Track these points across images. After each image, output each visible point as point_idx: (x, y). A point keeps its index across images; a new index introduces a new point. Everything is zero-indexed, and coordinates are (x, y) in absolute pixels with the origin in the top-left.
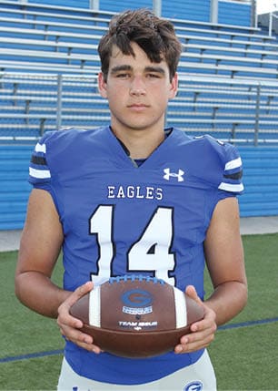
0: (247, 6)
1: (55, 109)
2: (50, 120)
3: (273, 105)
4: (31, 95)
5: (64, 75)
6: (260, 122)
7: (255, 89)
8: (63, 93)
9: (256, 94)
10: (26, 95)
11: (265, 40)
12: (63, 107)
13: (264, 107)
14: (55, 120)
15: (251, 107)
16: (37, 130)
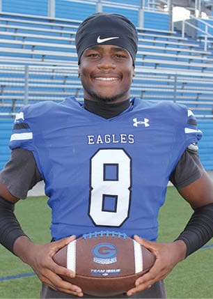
0: (165, 15)
1: (23, 92)
2: (19, 100)
3: (186, 89)
4: (5, 81)
5: (30, 67)
6: (177, 102)
7: (172, 77)
8: (29, 80)
9: (173, 81)
10: (1, 81)
11: (179, 41)
12: (30, 90)
13: (180, 91)
14: (23, 100)
15: (170, 90)
16: (10, 107)
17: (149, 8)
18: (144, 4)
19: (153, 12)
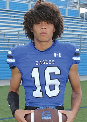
0: (77, 11)
1: (17, 42)
3: (86, 41)
4: (10, 37)
5: (20, 31)
6: (82, 46)
7: (80, 36)
8: (20, 37)
10: (8, 37)
11: (83, 21)
12: (20, 41)
13: (83, 41)
15: (79, 41)
17: (70, 8)
18: (68, 6)
19: (72, 9)
